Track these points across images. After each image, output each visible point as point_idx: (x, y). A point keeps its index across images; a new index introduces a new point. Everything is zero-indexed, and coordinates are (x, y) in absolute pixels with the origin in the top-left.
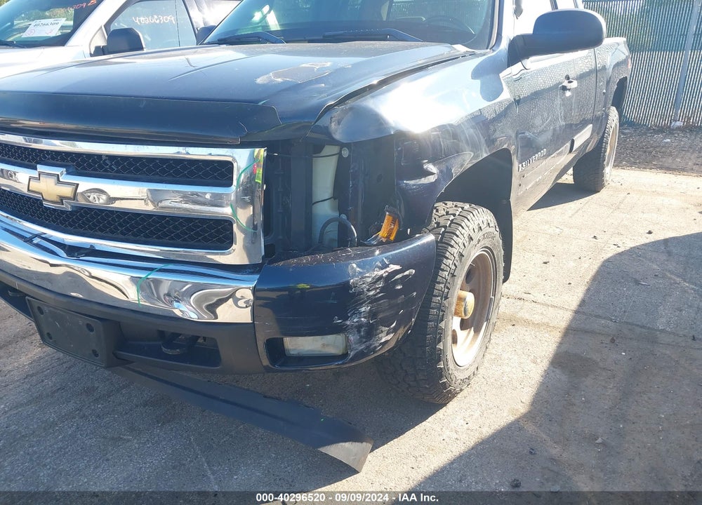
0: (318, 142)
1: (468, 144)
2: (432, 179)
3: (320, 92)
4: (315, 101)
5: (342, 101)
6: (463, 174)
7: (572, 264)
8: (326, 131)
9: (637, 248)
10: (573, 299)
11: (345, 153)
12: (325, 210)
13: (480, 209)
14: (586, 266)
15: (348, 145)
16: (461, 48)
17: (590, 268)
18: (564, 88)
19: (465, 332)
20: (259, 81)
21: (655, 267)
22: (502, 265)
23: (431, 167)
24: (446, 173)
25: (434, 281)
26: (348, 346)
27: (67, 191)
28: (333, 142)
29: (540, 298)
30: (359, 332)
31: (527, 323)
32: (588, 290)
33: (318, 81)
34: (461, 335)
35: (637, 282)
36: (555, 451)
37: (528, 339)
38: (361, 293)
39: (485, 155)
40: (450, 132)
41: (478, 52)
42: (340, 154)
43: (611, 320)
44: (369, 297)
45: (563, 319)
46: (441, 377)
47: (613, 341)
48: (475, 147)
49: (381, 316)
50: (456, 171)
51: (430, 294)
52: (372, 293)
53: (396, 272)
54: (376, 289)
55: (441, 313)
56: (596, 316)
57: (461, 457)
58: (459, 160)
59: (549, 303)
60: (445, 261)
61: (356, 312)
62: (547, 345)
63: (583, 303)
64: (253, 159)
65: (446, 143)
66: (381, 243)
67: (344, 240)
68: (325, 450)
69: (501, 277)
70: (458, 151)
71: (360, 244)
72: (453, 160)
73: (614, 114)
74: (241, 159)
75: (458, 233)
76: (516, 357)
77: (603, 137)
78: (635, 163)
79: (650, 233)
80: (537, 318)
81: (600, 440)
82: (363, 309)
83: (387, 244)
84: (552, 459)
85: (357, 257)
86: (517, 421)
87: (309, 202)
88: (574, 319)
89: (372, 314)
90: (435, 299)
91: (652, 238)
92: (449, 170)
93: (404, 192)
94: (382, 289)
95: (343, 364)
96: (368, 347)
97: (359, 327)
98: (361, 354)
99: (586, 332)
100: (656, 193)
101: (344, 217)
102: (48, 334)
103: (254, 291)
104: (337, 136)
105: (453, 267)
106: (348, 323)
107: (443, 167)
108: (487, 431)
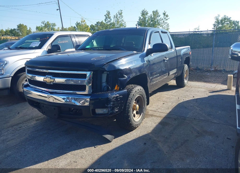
0: (103, 71)
1: (134, 72)
2: (126, 78)
3: (103, 61)
4: (102, 63)
5: (108, 63)
6: (133, 78)
7: (170, 104)
8: (104, 69)
9: (189, 100)
10: (168, 111)
11: (108, 73)
12: (104, 84)
13: (139, 86)
14: (174, 104)
15: (108, 71)
16: (135, 52)
17: (175, 104)
18: (164, 60)
19: (137, 115)
20: (92, 59)
21: (192, 104)
22: (146, 99)
23: (125, 76)
24: (129, 77)
25: (127, 100)
26: (108, 111)
27: (52, 80)
28: (106, 71)
29: (160, 111)
30: (111, 108)
31: (155, 116)
32: (173, 109)
33: (103, 59)
34: (136, 115)
35: (186, 108)
36: (155, 139)
37: (155, 119)
38: (111, 100)
39: (139, 74)
40: (130, 69)
41: (139, 53)
42: (107, 73)
43: (176, 115)
44: (113, 101)
45: (164, 115)
46: (130, 122)
47: (175, 119)
48: (135, 73)
49: (115, 105)
50: (131, 77)
51: (126, 102)
52: (113, 100)
53: (118, 96)
54: (114, 99)
55: (129, 107)
56: (173, 115)
57: (134, 140)
58: (132, 75)
59: (162, 112)
60: (130, 96)
61: (110, 104)
62: (159, 120)
63: (170, 112)
64: (90, 73)
65: (128, 71)
66: (115, 91)
67: (108, 90)
68: (104, 136)
69: (146, 103)
70: (132, 73)
71: (111, 91)
72: (130, 75)
73: (186, 66)
74: (88, 74)
75: (133, 90)
76: (151, 123)
77: (183, 72)
78: (197, 80)
79: (194, 97)
80: (158, 115)
81: (166, 137)
82: (111, 103)
83: (116, 91)
84: (154, 140)
85: (110, 93)
86: (148, 134)
87: (101, 83)
88: (167, 115)
89: (113, 104)
90: (127, 104)
91: (194, 98)
92: (130, 77)
93: (120, 80)
94: (115, 99)
95: (107, 115)
96: (113, 112)
97: (111, 107)
98: (111, 114)
99: (169, 118)
100: (199, 88)
101: (108, 85)
102: (44, 112)
103: (90, 99)
104: (106, 69)
105: (132, 97)
106: (108, 106)
107: (128, 76)
108: (141, 135)
